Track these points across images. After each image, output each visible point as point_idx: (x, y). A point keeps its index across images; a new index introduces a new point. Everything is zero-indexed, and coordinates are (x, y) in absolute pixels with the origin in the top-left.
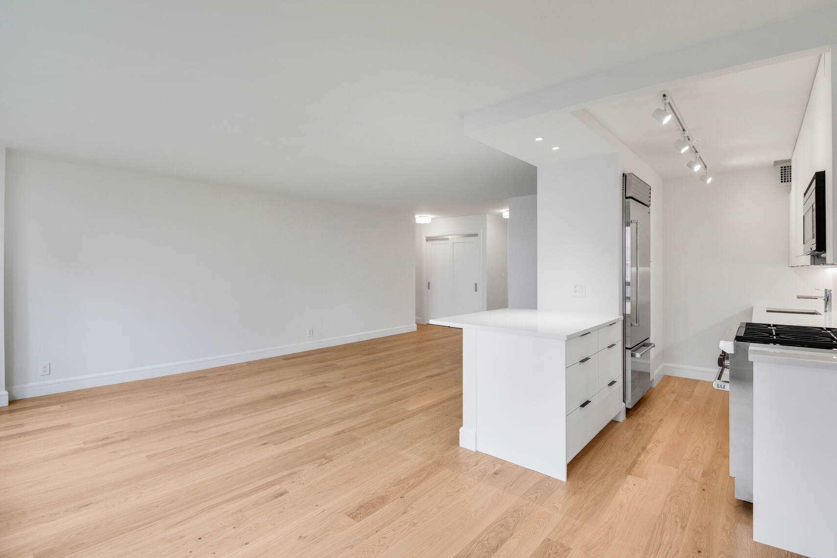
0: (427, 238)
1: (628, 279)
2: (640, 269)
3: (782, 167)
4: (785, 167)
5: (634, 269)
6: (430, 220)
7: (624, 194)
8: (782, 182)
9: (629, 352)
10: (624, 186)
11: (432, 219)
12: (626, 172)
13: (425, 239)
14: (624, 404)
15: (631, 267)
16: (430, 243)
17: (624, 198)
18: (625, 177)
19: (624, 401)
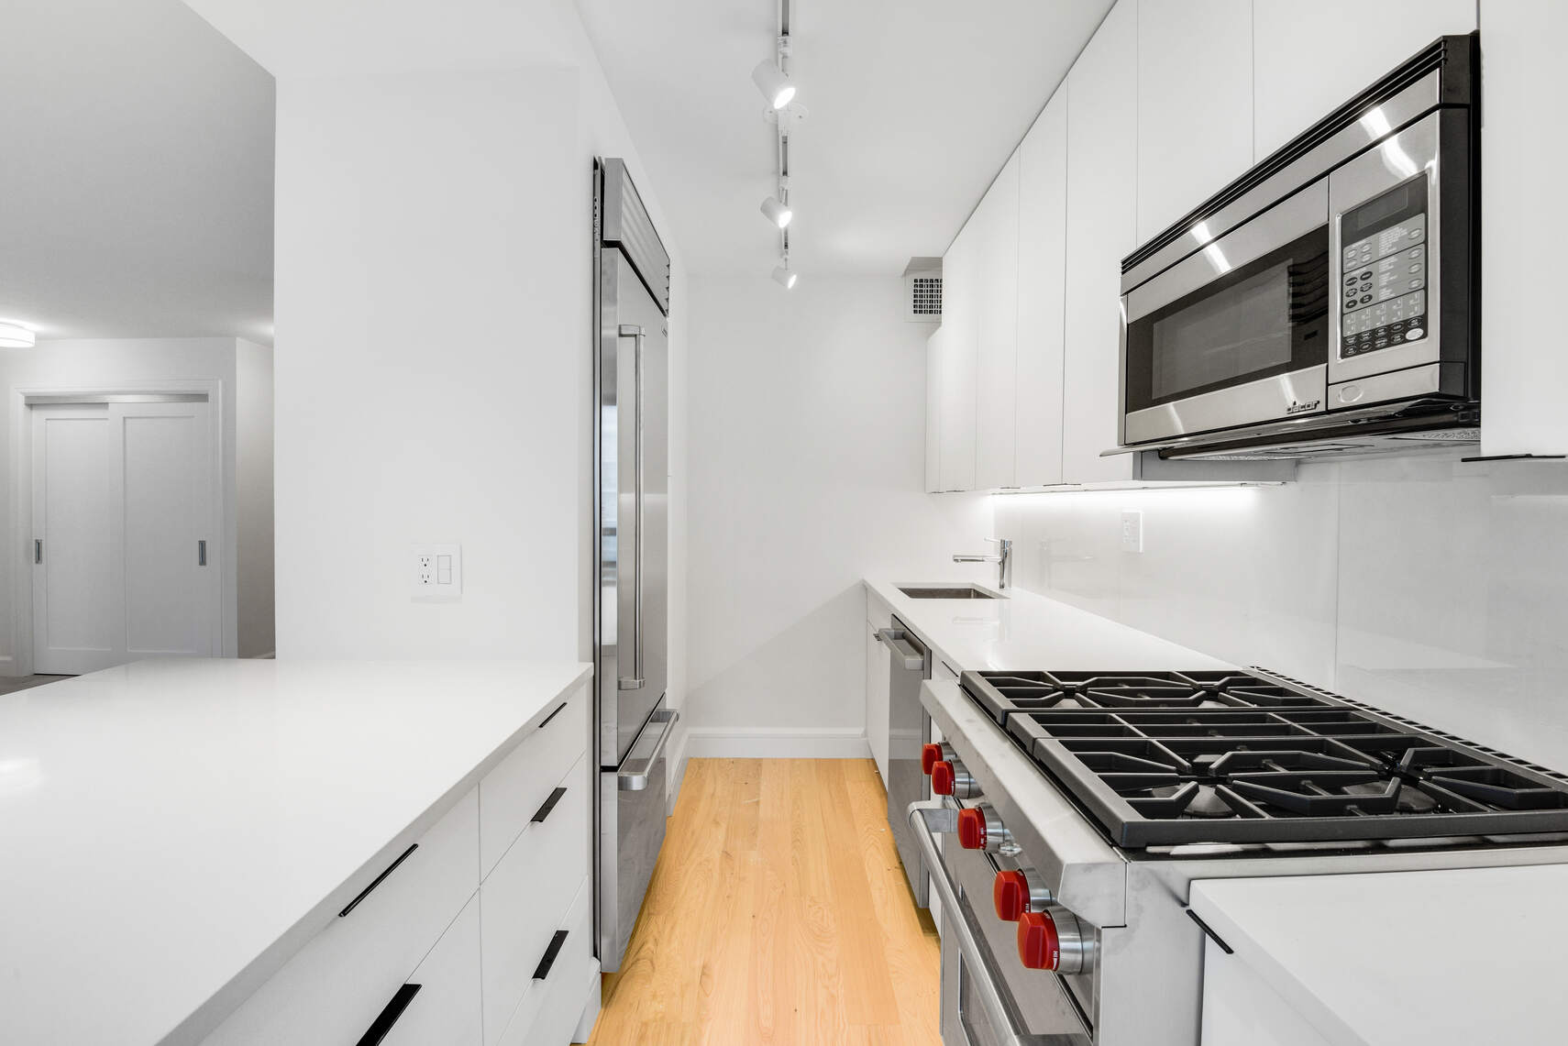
0: (27, 398)
1: (610, 520)
2: (647, 498)
3: (916, 281)
4: (921, 281)
5: (629, 498)
6: (32, 339)
7: (598, 230)
8: (915, 312)
9: (610, 780)
10: (598, 204)
11: (39, 337)
12: (605, 155)
13: (22, 400)
14: (595, 964)
15: (620, 490)
16: (39, 416)
17: (598, 244)
18: (599, 171)
19: (595, 955)
